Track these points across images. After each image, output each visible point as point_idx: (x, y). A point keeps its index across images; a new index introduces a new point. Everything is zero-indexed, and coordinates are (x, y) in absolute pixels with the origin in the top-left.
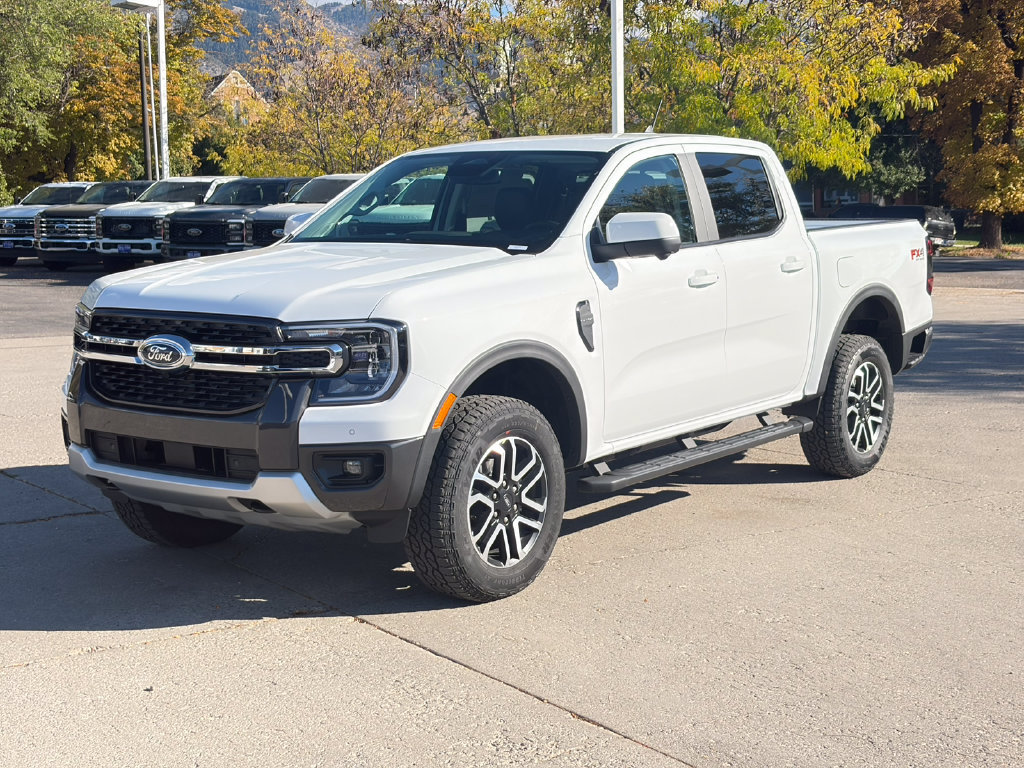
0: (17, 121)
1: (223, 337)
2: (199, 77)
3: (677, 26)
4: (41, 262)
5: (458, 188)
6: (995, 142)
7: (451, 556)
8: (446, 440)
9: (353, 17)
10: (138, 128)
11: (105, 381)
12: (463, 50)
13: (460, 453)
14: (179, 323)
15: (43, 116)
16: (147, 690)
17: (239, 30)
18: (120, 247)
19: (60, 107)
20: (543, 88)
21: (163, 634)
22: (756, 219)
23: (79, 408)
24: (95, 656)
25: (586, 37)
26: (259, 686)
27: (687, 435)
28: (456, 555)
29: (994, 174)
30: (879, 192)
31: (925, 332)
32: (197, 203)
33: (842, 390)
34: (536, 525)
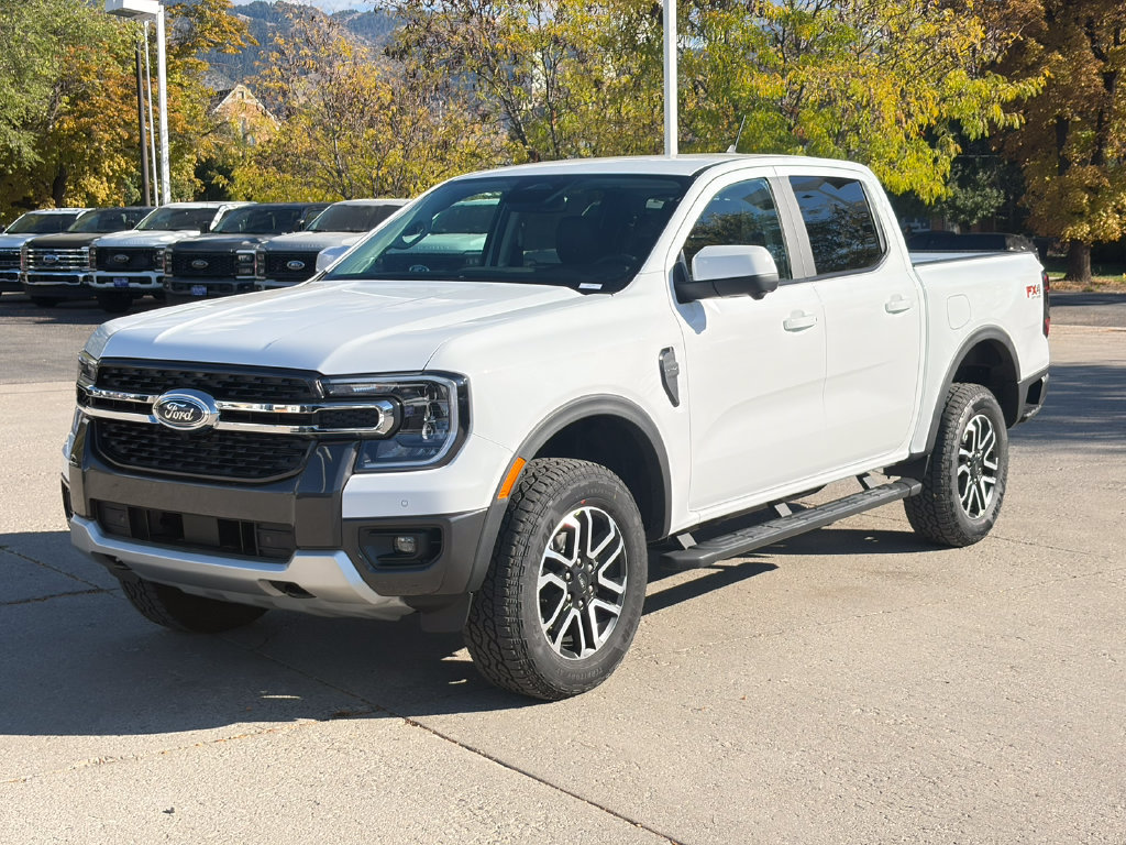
1: (253, 392)
2: (202, 92)
3: (735, 34)
4: (28, 297)
5: (514, 216)
6: (1083, 163)
7: (518, 648)
8: (513, 512)
9: (369, 25)
10: (134, 148)
11: (113, 443)
12: (497, 61)
13: (529, 527)
14: (200, 375)
15: (29, 136)
16: (168, 812)
17: (246, 39)
18: (116, 281)
19: (48, 125)
20: (586, 103)
21: (183, 739)
22: (844, 251)
23: (84, 475)
24: (104, 768)
25: (635, 48)
26: (299, 806)
27: (779, 501)
28: (524, 645)
29: (1082, 198)
30: (954, 219)
31: (1041, 380)
32: (202, 232)
33: (952, 447)
34: (614, 609)
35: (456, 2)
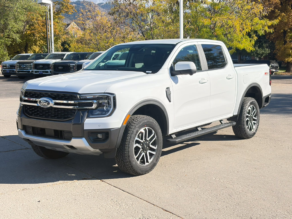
0: (11, 36)
1: (62, 98)
2: (63, 24)
3: (198, 9)
4: (17, 76)
5: (133, 55)
6: (290, 42)
7: (129, 162)
8: (127, 128)
9: (107, 7)
10: (46, 38)
11: (28, 111)
12: (137, 16)
13: (131, 132)
14: (49, 94)
15: (18, 35)
16: (39, 202)
17: (74, 10)
18: (39, 72)
19: (23, 32)
20: (160, 26)
21: (44, 185)
22: (220, 64)
23: (21, 118)
24: (24, 191)
25: (172, 12)
26: (71, 200)
27: (199, 127)
28: (130, 162)
29: (290, 51)
30: (257, 56)
31: (269, 97)
32: (61, 60)
33: (245, 113)
34: (154, 153)
35: (127, 0)
